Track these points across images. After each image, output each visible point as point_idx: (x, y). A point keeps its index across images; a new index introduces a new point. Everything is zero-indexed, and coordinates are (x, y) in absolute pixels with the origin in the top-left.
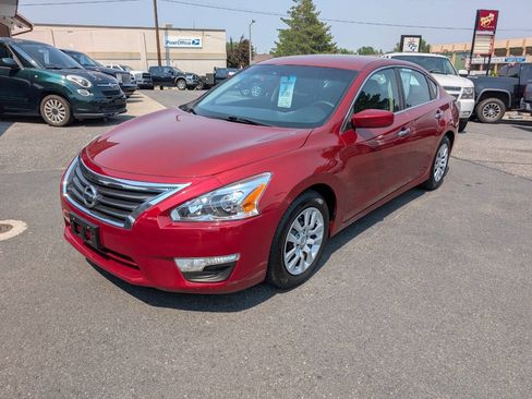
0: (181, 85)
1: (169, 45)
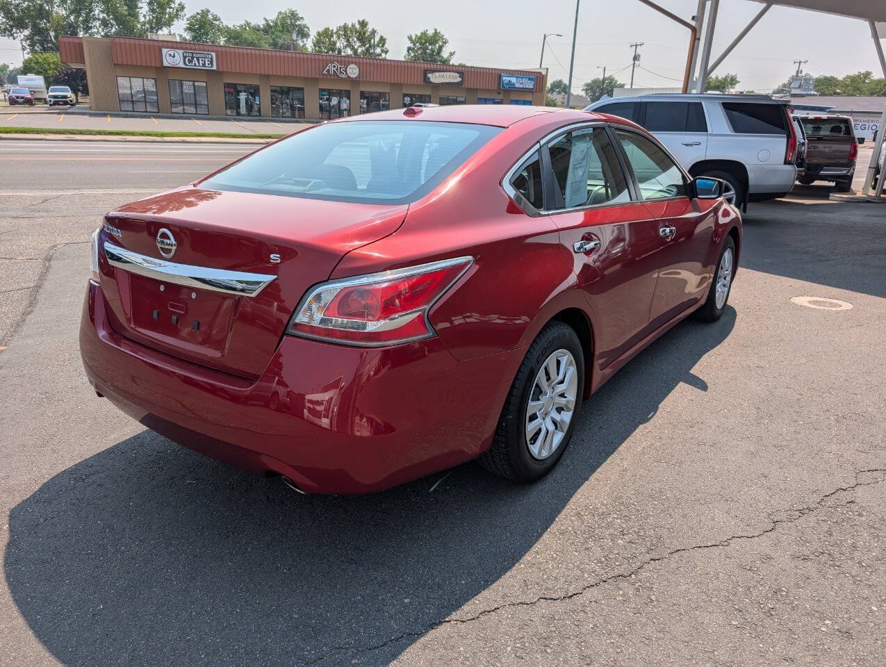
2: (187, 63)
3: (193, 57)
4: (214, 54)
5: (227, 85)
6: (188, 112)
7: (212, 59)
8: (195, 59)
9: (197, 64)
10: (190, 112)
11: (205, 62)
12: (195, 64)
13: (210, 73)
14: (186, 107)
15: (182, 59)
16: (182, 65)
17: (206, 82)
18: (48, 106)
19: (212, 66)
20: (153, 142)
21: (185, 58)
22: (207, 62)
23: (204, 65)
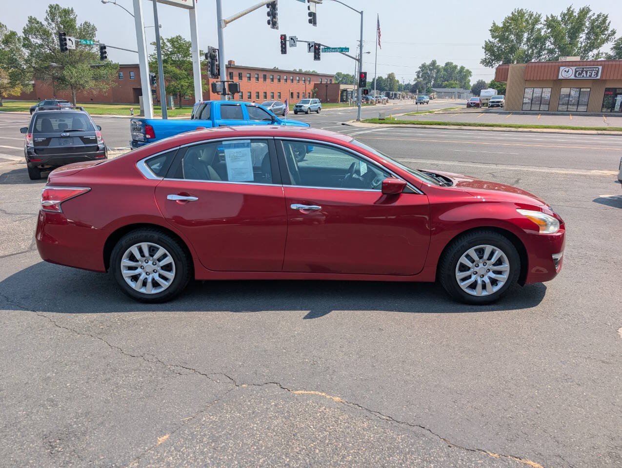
2: (577, 75)
3: (582, 71)
4: (600, 68)
5: (607, 90)
6: (570, 110)
7: (598, 72)
8: (584, 72)
9: (585, 76)
10: (572, 110)
11: (592, 73)
12: (583, 76)
13: (595, 81)
14: (569, 106)
15: (574, 73)
16: (573, 77)
17: (590, 88)
18: (488, 107)
19: (597, 76)
20: (509, 131)
21: (576, 72)
22: (593, 74)
23: (590, 76)
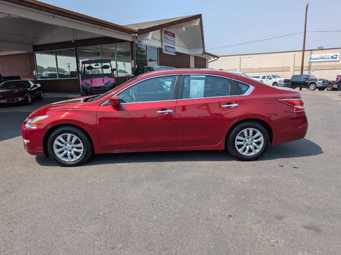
0: (312, 87)
1: (312, 60)
